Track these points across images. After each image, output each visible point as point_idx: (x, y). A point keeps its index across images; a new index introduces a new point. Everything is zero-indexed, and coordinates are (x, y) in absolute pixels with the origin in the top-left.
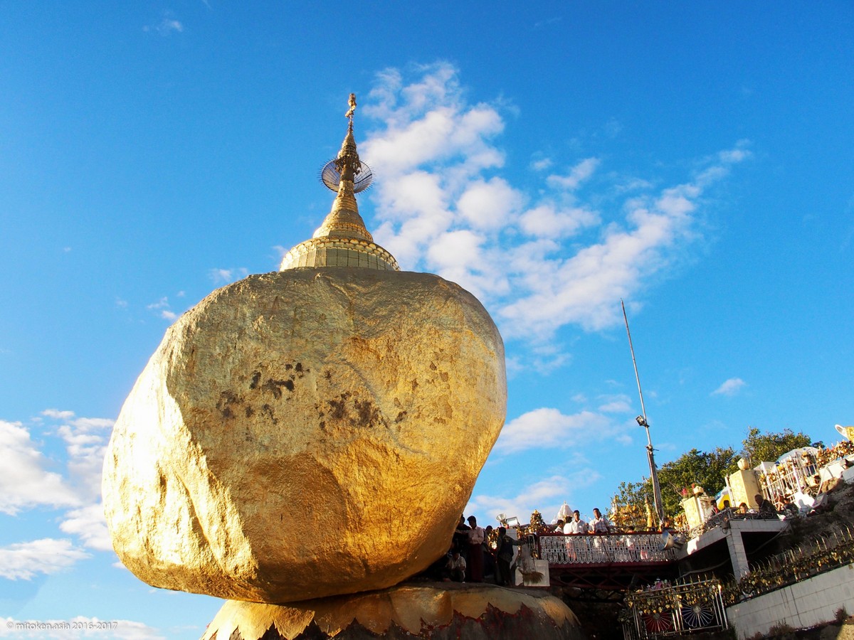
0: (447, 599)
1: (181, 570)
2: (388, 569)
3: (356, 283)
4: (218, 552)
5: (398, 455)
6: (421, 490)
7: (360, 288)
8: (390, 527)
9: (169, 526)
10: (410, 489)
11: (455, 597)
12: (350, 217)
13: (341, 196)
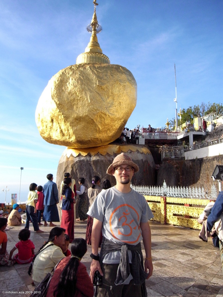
1: (58, 141)
2: (106, 141)
3: (99, 70)
4: (68, 137)
5: (109, 116)
6: (114, 124)
8: (107, 132)
9: (55, 131)
10: (112, 124)
11: (121, 147)
12: (95, 44)
13: (93, 36)
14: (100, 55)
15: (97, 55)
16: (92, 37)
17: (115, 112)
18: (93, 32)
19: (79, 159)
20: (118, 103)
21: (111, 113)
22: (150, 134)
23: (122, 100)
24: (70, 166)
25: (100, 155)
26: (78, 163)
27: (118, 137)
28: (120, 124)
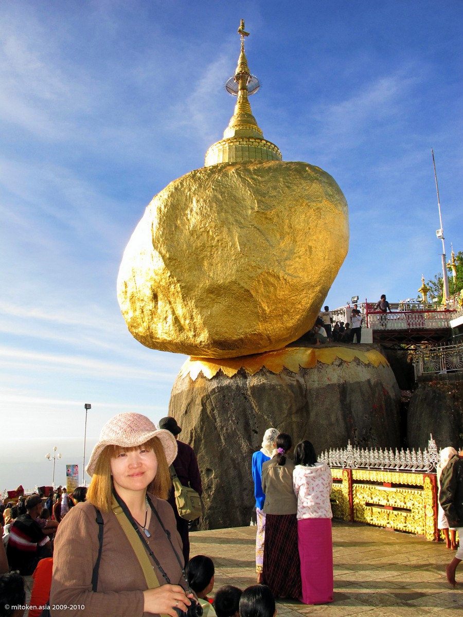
0: (313, 353)
1: (170, 342)
2: (279, 340)
3: (258, 176)
4: (191, 334)
5: (285, 280)
6: (299, 298)
7: (259, 178)
8: (282, 319)
9: (161, 320)
10: (293, 298)
11: (318, 352)
12: (247, 119)
13: (239, 102)
14: (259, 143)
15: (253, 142)
16: (238, 104)
17: (299, 270)
18: (240, 93)
19: (218, 383)
20: (306, 250)
21: (290, 272)
22: (383, 317)
23: (315, 240)
24: (198, 401)
25: (268, 374)
26: (218, 394)
27: (309, 327)
28: (313, 298)
